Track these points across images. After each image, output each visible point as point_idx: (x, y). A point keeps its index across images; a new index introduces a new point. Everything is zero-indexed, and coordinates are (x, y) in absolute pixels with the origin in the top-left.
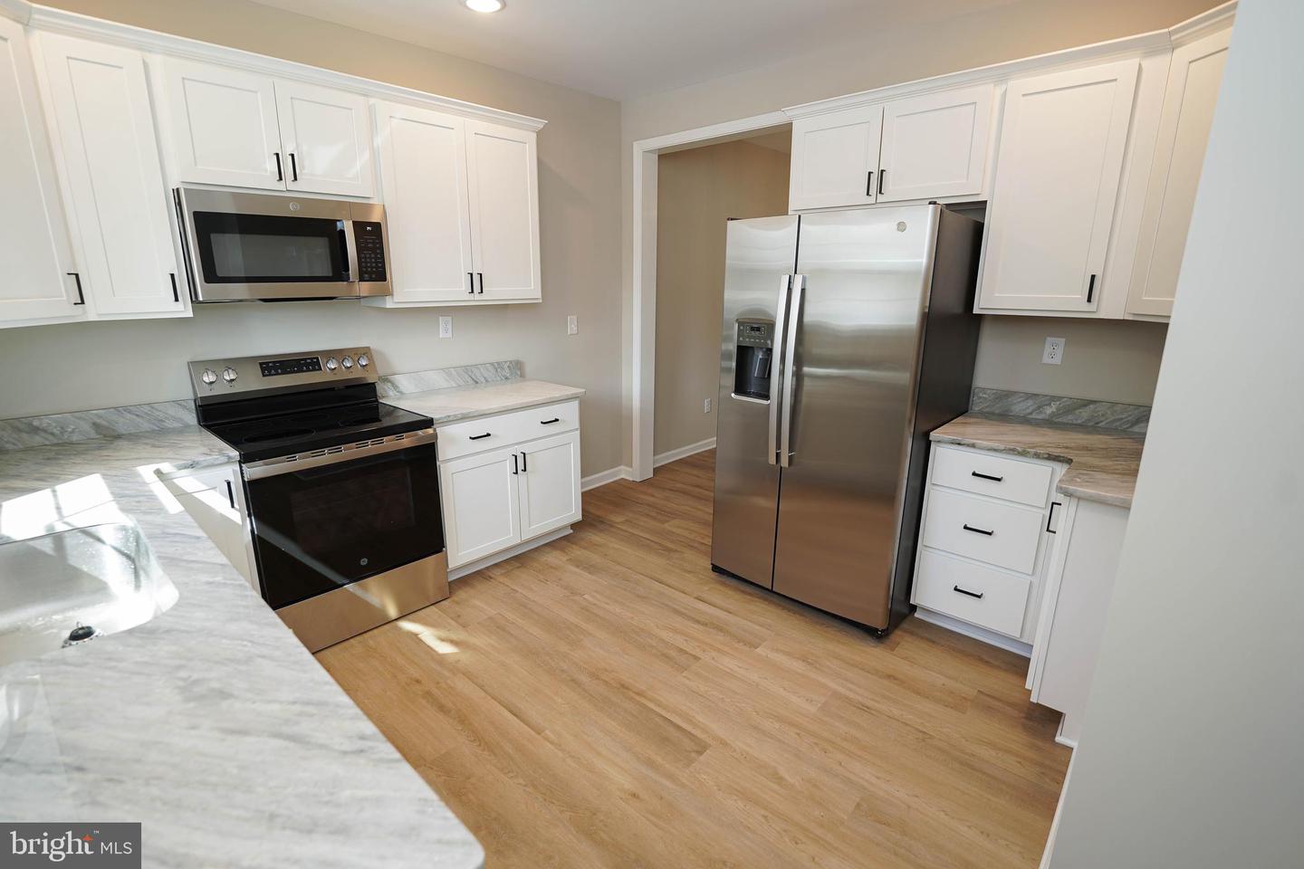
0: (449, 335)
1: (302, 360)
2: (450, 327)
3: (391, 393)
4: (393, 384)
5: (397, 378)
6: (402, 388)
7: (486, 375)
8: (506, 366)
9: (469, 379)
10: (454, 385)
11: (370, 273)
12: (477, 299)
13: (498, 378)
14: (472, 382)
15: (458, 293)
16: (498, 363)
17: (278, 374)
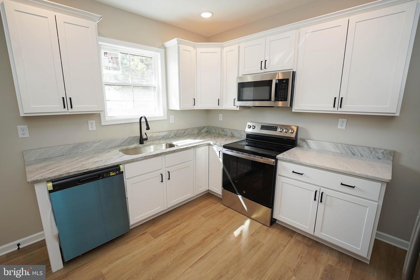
0: (344, 128)
1: (273, 126)
2: (345, 124)
3: (305, 147)
4: (307, 143)
5: (309, 141)
6: (310, 146)
7: (362, 153)
8: (380, 151)
9: (349, 152)
10: (339, 152)
11: (281, 98)
12: (339, 111)
13: (372, 157)
14: (351, 153)
15: (327, 107)
16: (374, 149)
17: (264, 129)
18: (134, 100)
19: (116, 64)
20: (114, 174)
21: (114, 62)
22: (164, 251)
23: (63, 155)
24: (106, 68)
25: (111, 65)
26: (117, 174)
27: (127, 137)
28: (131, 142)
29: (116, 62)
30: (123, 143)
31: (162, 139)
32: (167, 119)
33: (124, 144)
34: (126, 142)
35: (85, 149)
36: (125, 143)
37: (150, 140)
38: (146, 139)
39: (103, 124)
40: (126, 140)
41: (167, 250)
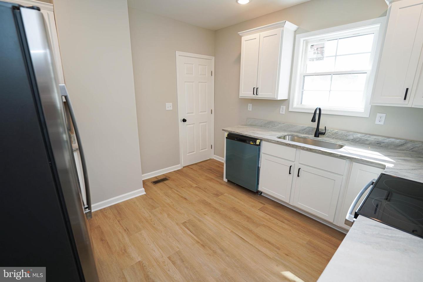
18: (331, 90)
19: (321, 54)
20: (252, 143)
21: (319, 52)
22: (245, 216)
23: (261, 126)
24: (310, 60)
25: (315, 56)
26: (254, 145)
27: (307, 126)
28: (310, 132)
29: (321, 52)
30: (302, 130)
31: (351, 140)
32: (368, 116)
33: (301, 132)
34: (305, 131)
35: (273, 126)
36: (303, 132)
37: (333, 137)
38: (323, 134)
39: (290, 110)
40: (305, 129)
41: (248, 217)
